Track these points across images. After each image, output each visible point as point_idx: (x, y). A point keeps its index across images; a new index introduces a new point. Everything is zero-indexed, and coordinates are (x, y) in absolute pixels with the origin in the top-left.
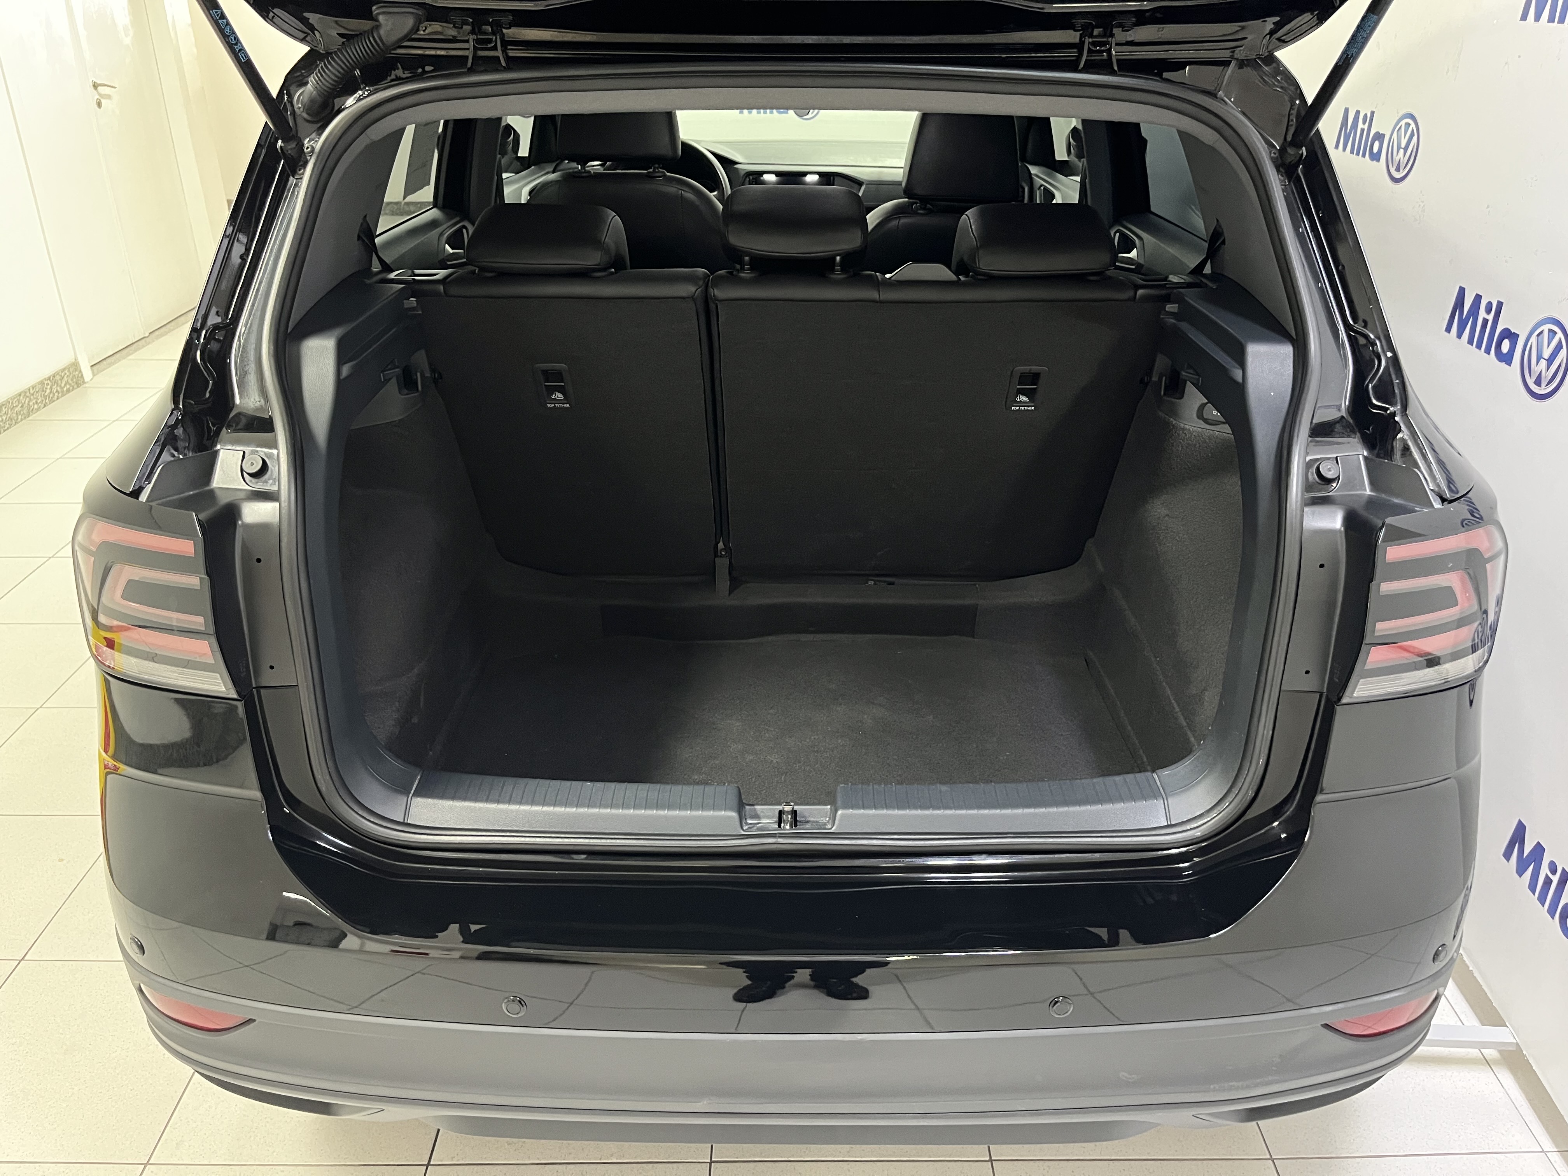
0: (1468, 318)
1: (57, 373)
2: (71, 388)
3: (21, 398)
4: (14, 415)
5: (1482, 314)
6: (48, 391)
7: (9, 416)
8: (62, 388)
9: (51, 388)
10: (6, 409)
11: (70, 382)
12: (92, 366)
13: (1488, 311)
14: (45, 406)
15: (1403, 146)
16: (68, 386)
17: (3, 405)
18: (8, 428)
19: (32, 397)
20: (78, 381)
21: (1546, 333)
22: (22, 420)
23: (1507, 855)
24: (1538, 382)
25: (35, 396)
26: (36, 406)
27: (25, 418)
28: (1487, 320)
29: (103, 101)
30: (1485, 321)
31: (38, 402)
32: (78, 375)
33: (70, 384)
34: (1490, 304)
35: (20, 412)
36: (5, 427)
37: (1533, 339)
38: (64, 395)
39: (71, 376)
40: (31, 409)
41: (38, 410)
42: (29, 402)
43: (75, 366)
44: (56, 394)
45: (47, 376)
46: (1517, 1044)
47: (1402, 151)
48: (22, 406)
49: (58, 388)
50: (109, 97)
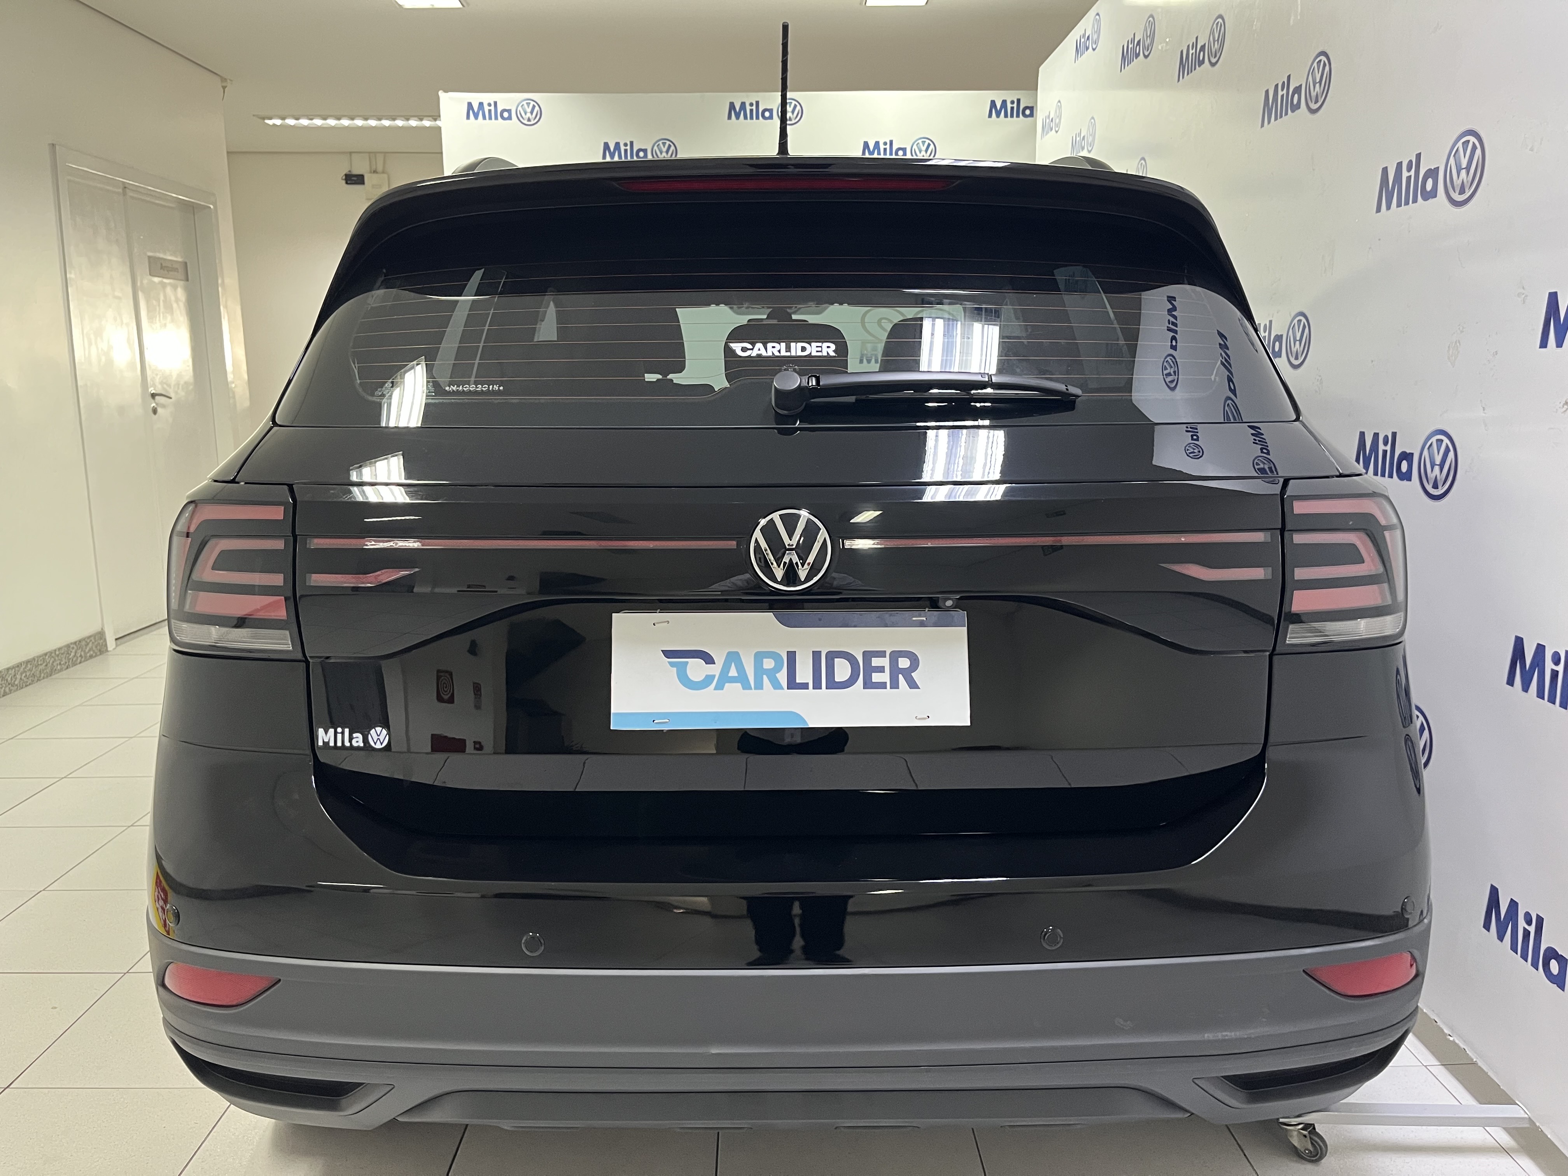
0: (1370, 454)
1: (84, 639)
2: (94, 654)
3: (47, 657)
4: (38, 672)
5: (1381, 447)
6: (73, 654)
7: (33, 672)
8: (85, 653)
9: (76, 652)
10: (31, 666)
11: (94, 648)
12: (116, 639)
13: (1386, 443)
14: (67, 668)
15: (1298, 338)
16: (92, 653)
17: (29, 662)
18: (30, 684)
19: (57, 658)
20: (102, 649)
21: (1435, 445)
22: (44, 678)
23: (1487, 926)
24: (1435, 486)
25: (60, 658)
26: (59, 667)
27: (47, 676)
28: (1386, 451)
29: (159, 410)
30: (1385, 452)
31: (62, 663)
32: (102, 643)
33: (94, 651)
34: (1386, 437)
35: (43, 670)
36: (27, 682)
37: (1426, 452)
38: (87, 660)
39: (96, 643)
40: (54, 668)
41: (61, 670)
42: (53, 662)
43: (100, 635)
44: (79, 658)
45: (73, 641)
46: (1529, 1118)
47: (1298, 343)
48: (46, 665)
49: (82, 653)
50: (163, 406)
